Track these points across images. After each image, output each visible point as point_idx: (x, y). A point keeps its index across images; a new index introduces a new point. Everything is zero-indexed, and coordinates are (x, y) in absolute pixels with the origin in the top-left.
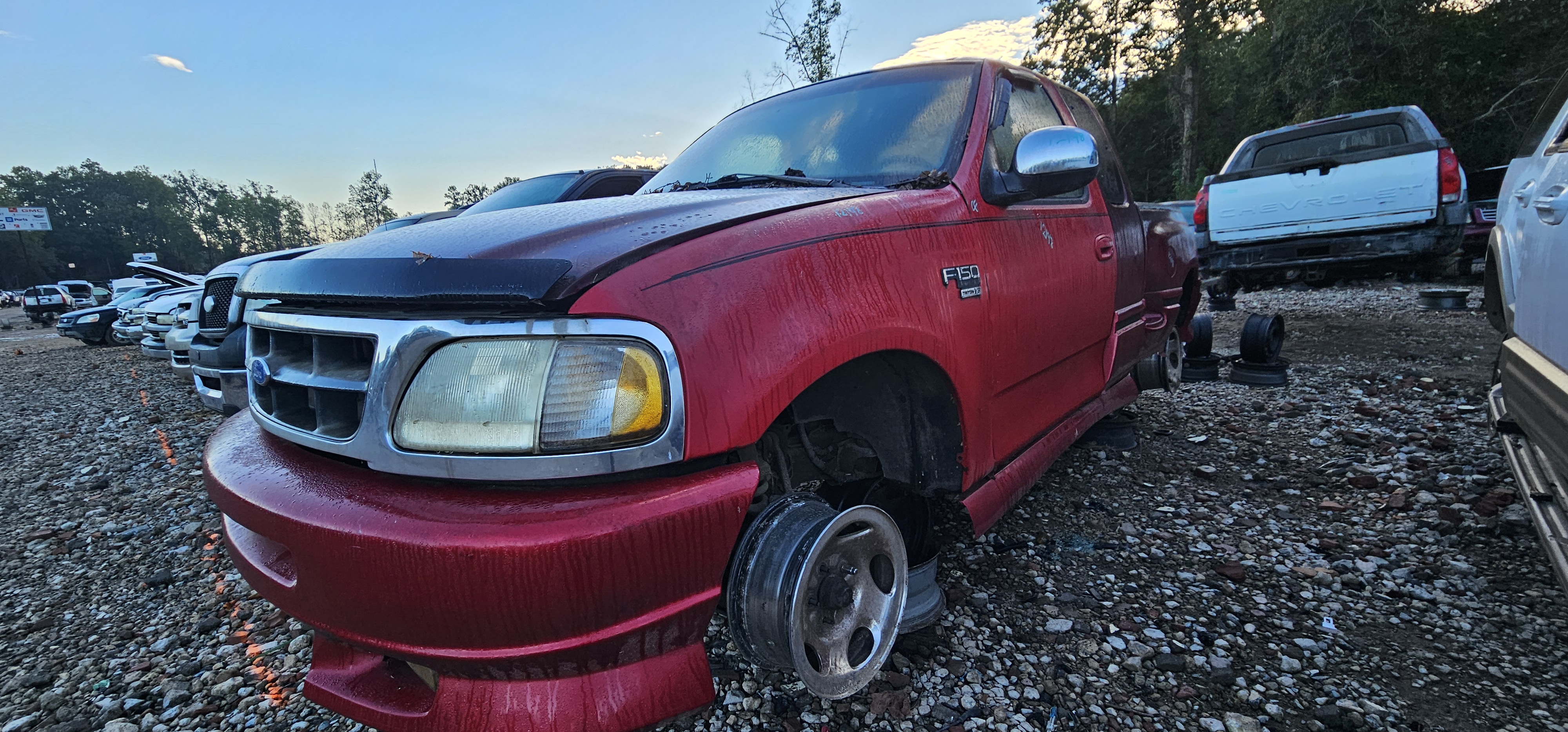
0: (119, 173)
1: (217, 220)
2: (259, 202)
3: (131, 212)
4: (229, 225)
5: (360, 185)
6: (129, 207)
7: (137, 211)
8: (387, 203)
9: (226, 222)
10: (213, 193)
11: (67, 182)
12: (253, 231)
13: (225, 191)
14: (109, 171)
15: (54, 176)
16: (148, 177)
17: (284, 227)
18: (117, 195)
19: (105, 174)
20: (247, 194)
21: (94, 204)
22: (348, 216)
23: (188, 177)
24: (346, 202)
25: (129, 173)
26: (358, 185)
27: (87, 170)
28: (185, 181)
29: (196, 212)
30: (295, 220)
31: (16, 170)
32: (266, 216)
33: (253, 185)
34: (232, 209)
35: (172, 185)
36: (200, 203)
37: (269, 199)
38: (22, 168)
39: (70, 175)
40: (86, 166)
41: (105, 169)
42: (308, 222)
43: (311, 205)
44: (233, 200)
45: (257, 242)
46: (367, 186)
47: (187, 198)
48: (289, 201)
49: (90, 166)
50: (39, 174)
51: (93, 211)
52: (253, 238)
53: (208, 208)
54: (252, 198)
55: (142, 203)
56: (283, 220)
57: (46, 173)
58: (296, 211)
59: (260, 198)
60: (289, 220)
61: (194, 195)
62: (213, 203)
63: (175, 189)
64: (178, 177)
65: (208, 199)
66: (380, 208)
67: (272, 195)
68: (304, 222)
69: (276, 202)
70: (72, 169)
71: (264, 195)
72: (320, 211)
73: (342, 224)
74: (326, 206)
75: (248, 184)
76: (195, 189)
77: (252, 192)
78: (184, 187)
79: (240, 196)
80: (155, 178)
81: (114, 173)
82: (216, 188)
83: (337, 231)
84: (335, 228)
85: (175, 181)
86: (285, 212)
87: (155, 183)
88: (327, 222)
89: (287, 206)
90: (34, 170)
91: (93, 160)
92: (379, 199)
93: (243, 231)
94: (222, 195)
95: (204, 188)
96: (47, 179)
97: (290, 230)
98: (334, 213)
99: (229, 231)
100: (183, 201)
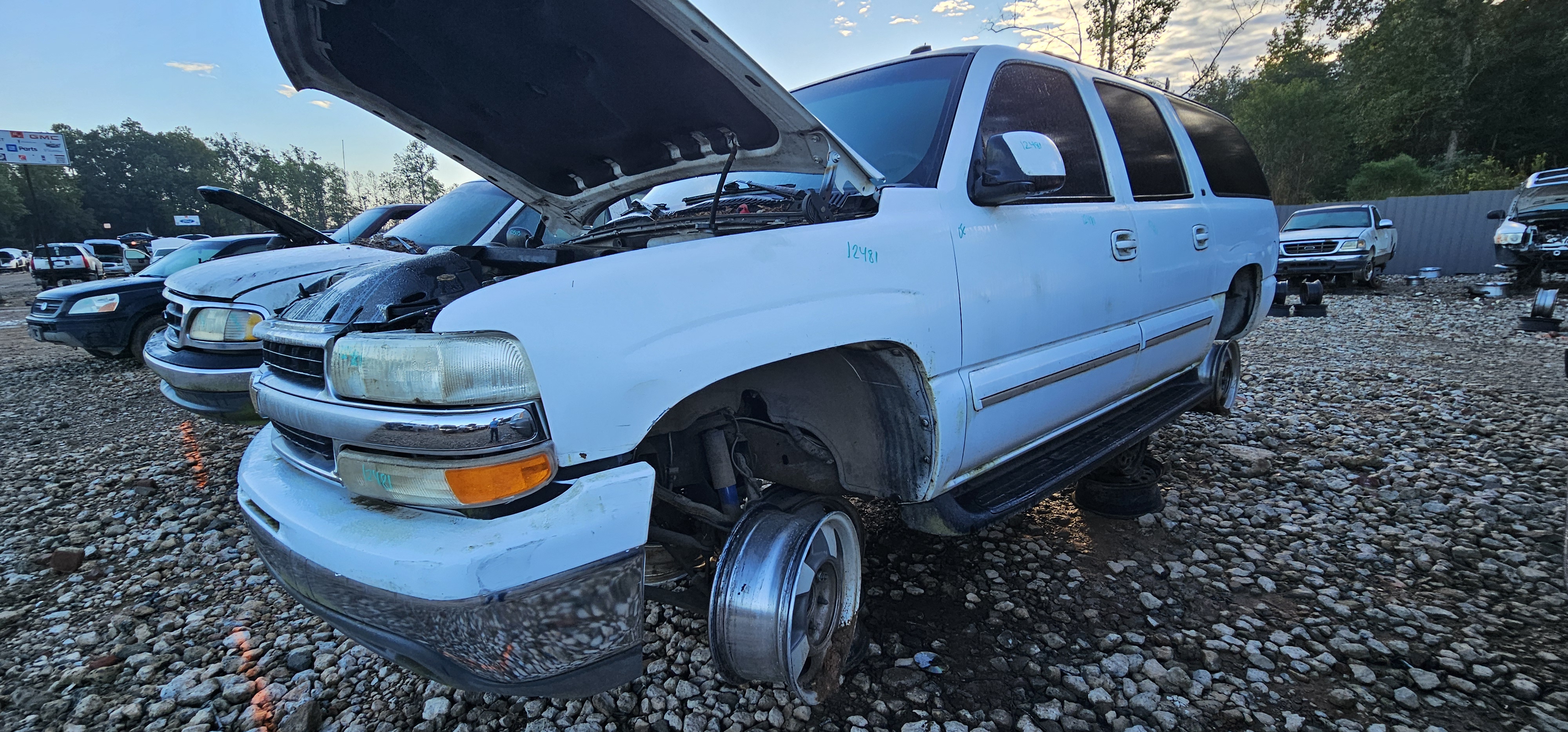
0: (160, 134)
1: (259, 186)
2: (302, 168)
3: (171, 175)
4: (272, 191)
5: (406, 154)
6: (170, 169)
7: (179, 174)
8: (433, 173)
9: (268, 189)
10: (255, 158)
11: (108, 142)
12: (295, 199)
13: (268, 156)
14: (149, 131)
15: (94, 135)
16: (189, 139)
17: (328, 196)
18: (158, 157)
19: (146, 134)
20: (290, 160)
21: (134, 166)
22: (392, 186)
23: (230, 140)
24: (391, 171)
25: (170, 134)
26: (404, 154)
27: (127, 130)
28: (227, 144)
29: (238, 178)
30: (339, 189)
31: (56, 128)
32: (309, 183)
33: (296, 150)
34: (275, 174)
35: (214, 148)
36: (241, 168)
37: (312, 166)
38: (62, 126)
39: (111, 134)
40: (127, 125)
41: (145, 130)
42: (351, 191)
43: (356, 173)
44: (275, 165)
45: (299, 210)
46: (413, 155)
47: (229, 163)
48: (332, 168)
49: (131, 125)
50: (79, 133)
51: (133, 173)
52: (296, 206)
53: (250, 173)
54: (295, 164)
55: (184, 167)
56: (326, 189)
57: (86, 131)
58: (340, 179)
59: (303, 164)
60: (332, 188)
61: (236, 159)
62: (254, 169)
63: (218, 152)
64: (220, 140)
65: (250, 164)
66: (425, 179)
67: (315, 162)
68: (348, 191)
69: (319, 169)
70: (113, 128)
71: (307, 162)
72: (365, 181)
73: (386, 194)
74: (371, 175)
75: (291, 149)
76: (237, 153)
77: (295, 158)
78: (225, 151)
79: (283, 162)
80: (197, 140)
81: (154, 133)
82: (259, 153)
83: (382, 202)
84: (379, 198)
85: (216, 144)
86: (329, 180)
87: (196, 145)
88: (372, 191)
89: (331, 174)
90: (74, 128)
91: (134, 119)
92: (425, 169)
93: (285, 199)
94: (264, 160)
95: (246, 152)
96: (87, 137)
97: (333, 199)
98: (379, 183)
99: (271, 198)
100: (225, 166)
